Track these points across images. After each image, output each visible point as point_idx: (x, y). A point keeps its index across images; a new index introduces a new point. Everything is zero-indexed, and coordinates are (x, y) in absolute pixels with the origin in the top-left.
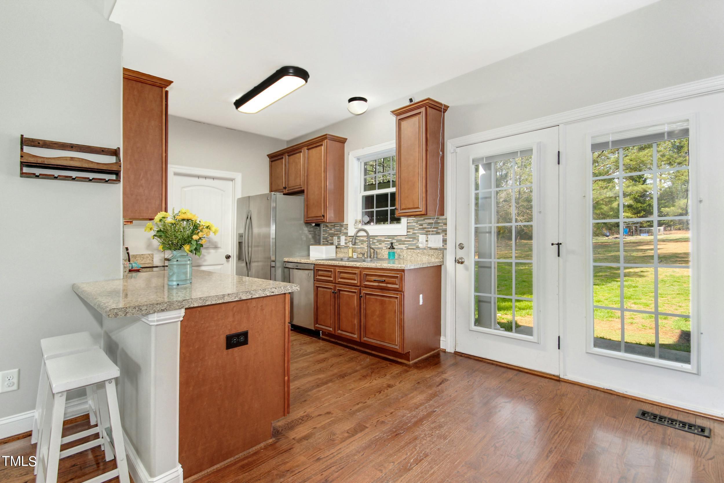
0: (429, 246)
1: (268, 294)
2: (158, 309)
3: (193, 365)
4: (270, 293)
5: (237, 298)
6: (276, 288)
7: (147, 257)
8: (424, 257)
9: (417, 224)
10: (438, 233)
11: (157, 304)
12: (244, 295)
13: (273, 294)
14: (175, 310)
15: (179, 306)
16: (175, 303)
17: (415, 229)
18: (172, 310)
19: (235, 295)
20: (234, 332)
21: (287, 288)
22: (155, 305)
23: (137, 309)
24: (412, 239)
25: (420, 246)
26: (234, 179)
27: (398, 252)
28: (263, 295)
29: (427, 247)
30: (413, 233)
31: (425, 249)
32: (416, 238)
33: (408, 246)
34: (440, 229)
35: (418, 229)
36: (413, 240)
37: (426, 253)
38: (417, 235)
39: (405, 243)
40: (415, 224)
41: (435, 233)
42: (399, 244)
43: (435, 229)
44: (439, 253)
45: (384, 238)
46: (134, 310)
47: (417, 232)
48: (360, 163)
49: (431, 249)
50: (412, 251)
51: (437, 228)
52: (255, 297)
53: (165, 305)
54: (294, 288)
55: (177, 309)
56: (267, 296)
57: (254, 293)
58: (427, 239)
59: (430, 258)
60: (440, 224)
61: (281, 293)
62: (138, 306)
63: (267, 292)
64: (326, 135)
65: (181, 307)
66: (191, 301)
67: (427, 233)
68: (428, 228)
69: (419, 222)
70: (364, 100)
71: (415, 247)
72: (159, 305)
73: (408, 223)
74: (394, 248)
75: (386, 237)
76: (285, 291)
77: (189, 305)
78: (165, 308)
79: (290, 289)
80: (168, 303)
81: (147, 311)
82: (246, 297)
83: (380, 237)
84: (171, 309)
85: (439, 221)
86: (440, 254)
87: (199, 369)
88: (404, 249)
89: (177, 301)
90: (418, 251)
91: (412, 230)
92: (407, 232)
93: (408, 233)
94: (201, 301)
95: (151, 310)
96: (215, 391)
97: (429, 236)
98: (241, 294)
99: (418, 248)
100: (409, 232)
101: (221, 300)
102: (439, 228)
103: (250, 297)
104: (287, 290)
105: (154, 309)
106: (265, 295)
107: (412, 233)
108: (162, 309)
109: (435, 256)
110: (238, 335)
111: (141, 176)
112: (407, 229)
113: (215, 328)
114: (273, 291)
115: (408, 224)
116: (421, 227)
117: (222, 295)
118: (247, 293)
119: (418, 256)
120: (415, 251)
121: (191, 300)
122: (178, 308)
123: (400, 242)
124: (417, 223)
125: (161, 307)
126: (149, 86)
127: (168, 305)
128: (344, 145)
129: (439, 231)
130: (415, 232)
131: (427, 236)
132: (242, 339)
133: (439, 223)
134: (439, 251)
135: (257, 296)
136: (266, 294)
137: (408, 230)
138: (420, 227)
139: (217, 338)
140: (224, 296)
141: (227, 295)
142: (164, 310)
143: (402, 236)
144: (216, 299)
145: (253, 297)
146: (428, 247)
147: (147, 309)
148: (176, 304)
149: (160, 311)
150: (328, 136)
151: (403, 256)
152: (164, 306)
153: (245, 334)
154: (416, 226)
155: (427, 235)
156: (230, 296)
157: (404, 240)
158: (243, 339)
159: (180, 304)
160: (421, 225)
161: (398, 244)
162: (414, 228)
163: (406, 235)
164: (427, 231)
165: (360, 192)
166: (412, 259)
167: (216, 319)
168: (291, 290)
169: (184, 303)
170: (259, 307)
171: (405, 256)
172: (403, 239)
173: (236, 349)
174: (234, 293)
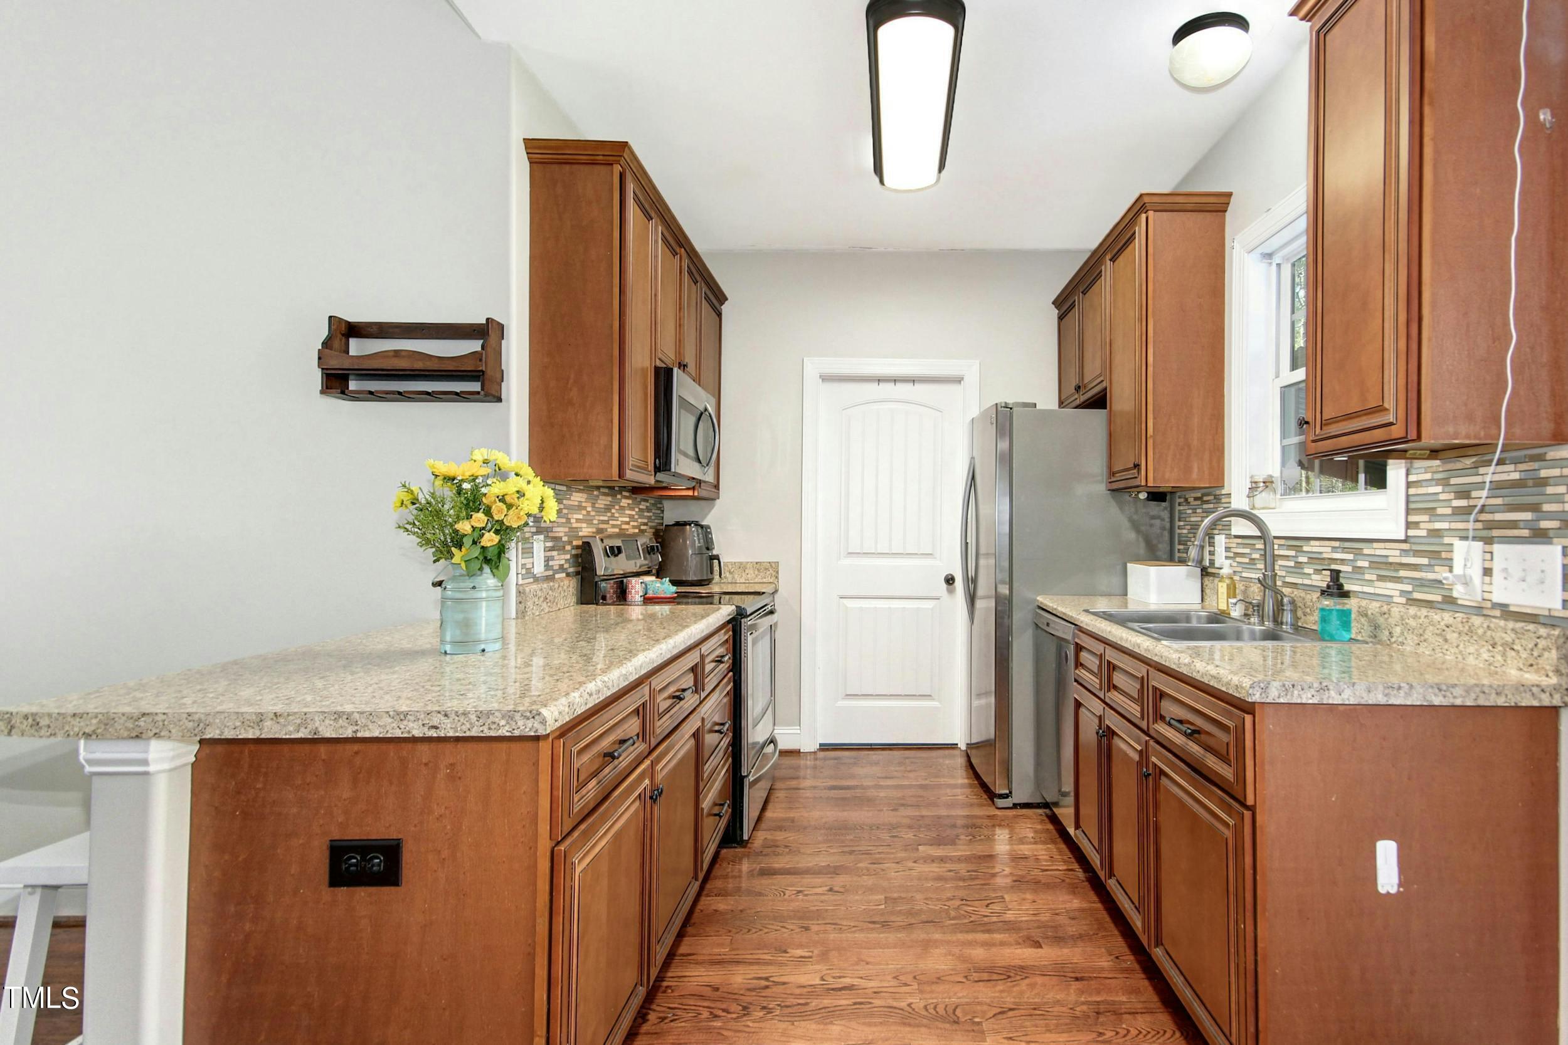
0: (1497, 598)
1: (417, 733)
2: (76, 729)
3: (232, 909)
4: (426, 729)
5: (302, 729)
6: (446, 715)
7: (766, 569)
8: (1471, 649)
9: (1447, 489)
10: (1540, 536)
11: (74, 715)
12: (327, 722)
13: (433, 733)
14: (118, 738)
15: (129, 730)
16: (120, 718)
17: (1440, 511)
18: (112, 739)
19: (299, 721)
20: (355, 833)
21: (492, 718)
22: (69, 719)
23: (30, 720)
24: (1425, 561)
25: (1458, 591)
26: (963, 378)
27: (1369, 613)
28: (398, 733)
29: (1489, 605)
30: (1429, 531)
31: (1478, 610)
32: (1444, 555)
33: (1409, 588)
34: (1551, 516)
35: (1449, 511)
36: (1429, 565)
37: (1480, 631)
38: (1447, 540)
39: (1402, 573)
40: (1439, 489)
41: (1525, 533)
42: (1381, 578)
43: (1527, 516)
44: (1542, 643)
45: (1329, 549)
46: (25, 723)
47: (1445, 525)
48: (1274, 267)
49: (1506, 612)
50: (1424, 612)
51: (1535, 508)
52: (367, 734)
53: (94, 721)
54: (520, 723)
55: (123, 738)
56: (414, 740)
57: (362, 721)
58: (1487, 565)
59: (1499, 658)
60: (1550, 490)
61: (468, 734)
62: (32, 714)
63: (411, 725)
64: (1141, 196)
65: (134, 734)
66: (164, 721)
67: (1489, 533)
68: (1494, 509)
69: (1453, 481)
70: (1237, 21)
71: (1439, 598)
72: (78, 720)
73: (1409, 485)
74: (1346, 595)
75: (1337, 544)
76: (485, 728)
77: (157, 731)
78: (93, 728)
79: (503, 722)
80: (100, 716)
81: (50, 730)
82: (335, 730)
83: (1317, 543)
84: (108, 736)
85: (1544, 473)
86: (1547, 649)
87: (248, 926)
88: (1395, 600)
89: (123, 715)
90: (1447, 617)
91: (1425, 518)
92: (1409, 525)
93: (1411, 533)
94: (191, 723)
95: (59, 730)
96: (293, 1008)
97: (1497, 548)
98: (316, 718)
99: (1450, 601)
100: (1416, 525)
101: (251, 731)
102: (1546, 507)
103: (348, 733)
104: (493, 727)
105: (67, 728)
106: (406, 735)
107: (1424, 533)
108: (87, 731)
109: (1524, 655)
110: (365, 848)
111: (571, 381)
112: (1408, 511)
113: (295, 810)
114: (435, 724)
115: (1412, 491)
116: (1463, 503)
117: (255, 713)
118: (340, 717)
119: (1446, 640)
120: (1436, 616)
121: (164, 717)
122: (126, 734)
123: (1386, 569)
124: (1445, 482)
125: (82, 724)
126: (587, 168)
127: (100, 722)
128: (1225, 215)
129: (1544, 524)
130: (1438, 525)
131: (1488, 548)
132: (378, 862)
133: (1544, 482)
134: (1543, 631)
135: (376, 734)
136: (409, 732)
137: (1412, 518)
138: (1457, 503)
139: (301, 842)
140: (260, 718)
141: (272, 715)
142: (90, 736)
143: (1388, 545)
144: (238, 724)
145: (359, 735)
146: (1496, 606)
147: (51, 725)
148: (122, 721)
149: (80, 735)
150: (1146, 199)
151: (1387, 633)
152: (91, 724)
153: (392, 851)
154: (1442, 497)
155: (1489, 541)
156: (282, 720)
157: (1397, 560)
158: (379, 865)
159: (131, 726)
160: (1464, 494)
161: (1374, 577)
162: (1434, 509)
163: (1405, 541)
164: (1490, 525)
165: (1277, 376)
166: (1420, 650)
167: (300, 782)
168: (507, 728)
169: (142, 724)
170: (442, 766)
171: (1395, 634)
172: (1394, 554)
173: (362, 893)
174: (295, 713)
